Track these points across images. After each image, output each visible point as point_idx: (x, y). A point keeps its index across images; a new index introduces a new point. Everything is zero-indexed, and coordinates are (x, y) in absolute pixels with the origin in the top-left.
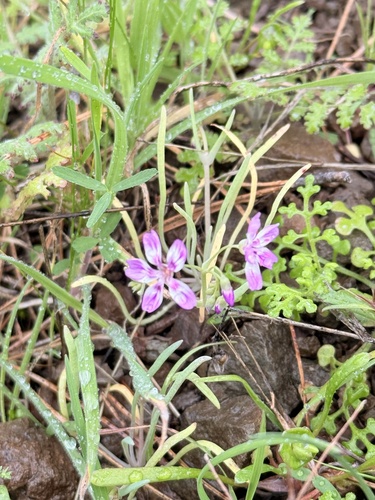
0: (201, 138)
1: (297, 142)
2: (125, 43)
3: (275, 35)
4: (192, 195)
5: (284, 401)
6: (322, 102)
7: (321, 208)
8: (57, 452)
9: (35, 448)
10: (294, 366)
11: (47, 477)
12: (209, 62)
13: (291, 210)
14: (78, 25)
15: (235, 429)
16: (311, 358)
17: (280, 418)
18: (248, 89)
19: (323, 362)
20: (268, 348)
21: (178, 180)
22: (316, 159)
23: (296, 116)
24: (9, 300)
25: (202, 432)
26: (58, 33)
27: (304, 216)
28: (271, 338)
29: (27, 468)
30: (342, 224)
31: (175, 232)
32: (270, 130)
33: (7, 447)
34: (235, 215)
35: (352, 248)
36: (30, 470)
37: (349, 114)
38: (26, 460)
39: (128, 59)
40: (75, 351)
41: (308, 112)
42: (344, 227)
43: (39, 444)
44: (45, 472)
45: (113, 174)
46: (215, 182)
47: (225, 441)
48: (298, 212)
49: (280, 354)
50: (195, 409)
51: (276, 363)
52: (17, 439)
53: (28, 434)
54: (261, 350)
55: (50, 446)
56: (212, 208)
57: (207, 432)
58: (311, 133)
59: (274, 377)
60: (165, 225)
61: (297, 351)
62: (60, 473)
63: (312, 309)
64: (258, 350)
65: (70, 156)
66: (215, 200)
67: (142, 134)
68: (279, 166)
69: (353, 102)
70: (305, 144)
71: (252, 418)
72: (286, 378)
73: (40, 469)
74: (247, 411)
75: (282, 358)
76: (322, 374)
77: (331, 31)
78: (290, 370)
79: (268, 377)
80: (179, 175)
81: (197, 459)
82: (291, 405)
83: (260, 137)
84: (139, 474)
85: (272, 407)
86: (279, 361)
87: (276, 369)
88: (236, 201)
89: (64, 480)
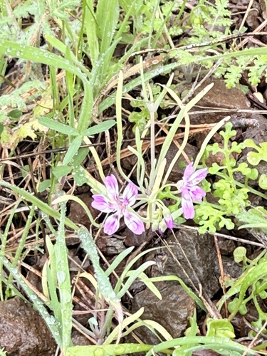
0: (148, 92)
1: (219, 93)
2: (93, 20)
3: (203, 13)
4: (141, 133)
5: (208, 288)
6: (237, 65)
7: (237, 148)
8: (41, 324)
9: (24, 322)
10: (216, 262)
11: (33, 344)
12: (154, 33)
13: (215, 148)
14: (58, 11)
15: (172, 312)
16: (228, 256)
17: (206, 304)
18: (184, 57)
19: (237, 260)
20: (197, 250)
21: (131, 121)
22: (232, 106)
23: (218, 75)
24: (7, 206)
25: (148, 312)
26: (43, 16)
27: (225, 153)
28: (199, 242)
29: (19, 338)
30: (252, 157)
31: (128, 159)
32: (199, 85)
33: (4, 322)
34: (173, 148)
35: (260, 174)
36: (21, 339)
37: (257, 75)
38: (18, 331)
39: (94, 31)
40: (54, 255)
41: (227, 72)
42: (254, 159)
43: (28, 319)
44: (32, 340)
45: (83, 121)
46: (159, 123)
47: (165, 321)
48: (220, 150)
49: (206, 253)
50: (142, 294)
51: (203, 260)
52: (11, 315)
53: (20, 311)
54: (192, 251)
55: (35, 319)
56: (156, 142)
57: (152, 313)
58: (229, 88)
59: (201, 271)
60: (121, 154)
61: (218, 252)
62: (43, 341)
63: (230, 226)
64: (189, 251)
65: (51, 107)
66: (159, 136)
67: (105, 87)
68: (206, 112)
69: (260, 66)
70: (225, 94)
71: (185, 305)
72: (211, 271)
73: (28, 339)
74: (182, 298)
75: (207, 256)
76: (237, 268)
77: (243, 7)
78: (213, 265)
79: (196, 271)
80: (132, 117)
81: (144, 332)
82: (214, 291)
83: (192, 90)
84: (101, 350)
85: (200, 295)
86: (205, 259)
87: (203, 265)
88: (174, 138)
89: (46, 346)
